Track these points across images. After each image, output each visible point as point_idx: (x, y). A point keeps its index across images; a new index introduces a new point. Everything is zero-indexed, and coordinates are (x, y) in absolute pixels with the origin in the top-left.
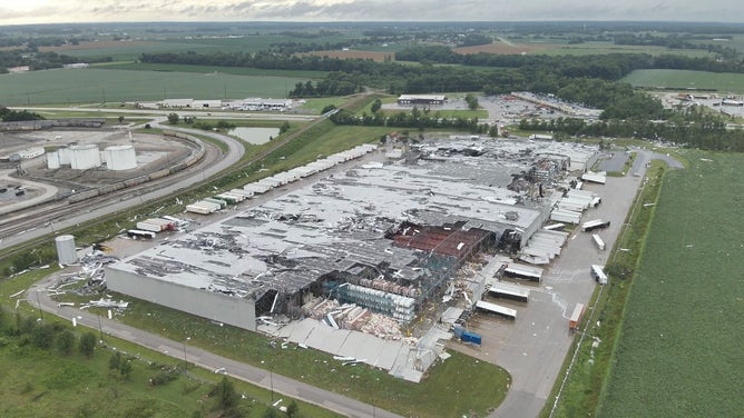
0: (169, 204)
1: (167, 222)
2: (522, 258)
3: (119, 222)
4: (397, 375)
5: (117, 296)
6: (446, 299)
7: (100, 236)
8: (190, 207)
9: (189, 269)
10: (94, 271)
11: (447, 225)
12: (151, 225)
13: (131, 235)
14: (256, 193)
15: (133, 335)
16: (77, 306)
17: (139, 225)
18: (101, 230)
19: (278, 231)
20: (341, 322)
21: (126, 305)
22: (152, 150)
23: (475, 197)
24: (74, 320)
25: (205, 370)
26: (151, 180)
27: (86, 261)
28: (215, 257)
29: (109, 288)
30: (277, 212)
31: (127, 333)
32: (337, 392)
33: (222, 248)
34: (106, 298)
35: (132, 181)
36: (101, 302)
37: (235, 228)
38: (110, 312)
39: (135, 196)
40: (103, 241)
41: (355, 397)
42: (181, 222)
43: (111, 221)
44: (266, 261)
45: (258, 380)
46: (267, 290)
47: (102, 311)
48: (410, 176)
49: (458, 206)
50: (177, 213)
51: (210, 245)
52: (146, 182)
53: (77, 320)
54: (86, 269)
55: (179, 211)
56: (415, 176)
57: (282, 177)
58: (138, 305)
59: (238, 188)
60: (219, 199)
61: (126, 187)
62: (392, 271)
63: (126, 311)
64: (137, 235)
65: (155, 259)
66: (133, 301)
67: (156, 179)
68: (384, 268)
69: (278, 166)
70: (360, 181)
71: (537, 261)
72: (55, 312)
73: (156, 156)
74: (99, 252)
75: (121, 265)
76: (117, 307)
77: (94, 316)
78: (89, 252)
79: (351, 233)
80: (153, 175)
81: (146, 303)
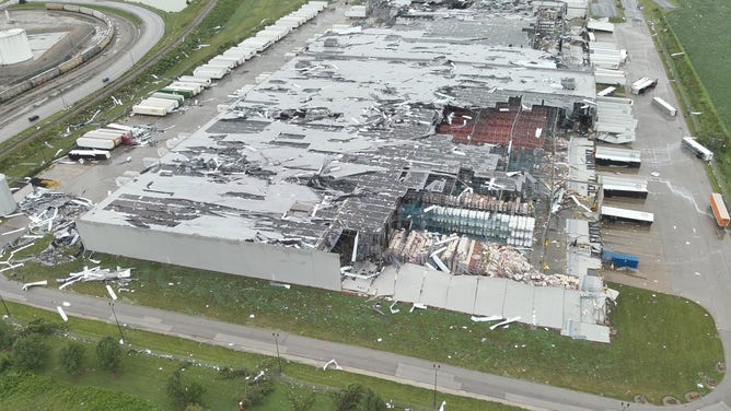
0: (106, 106)
1: (119, 135)
2: (601, 138)
3: (49, 140)
4: (575, 335)
5: (109, 261)
6: (555, 208)
7: (32, 165)
8: (138, 108)
9: (207, 209)
10: (50, 222)
11: (500, 105)
12: (97, 139)
13: (75, 158)
14: (214, 80)
15: (164, 322)
16: (53, 285)
17: (81, 141)
18: (29, 155)
19: (291, 136)
20: (452, 263)
21: (127, 273)
22: (43, 31)
23: (506, 62)
24: (60, 310)
25: (304, 366)
26: (61, 74)
27: (32, 208)
28: (232, 186)
29: (87, 247)
30: (271, 107)
31: (153, 321)
32: (512, 375)
33: (232, 169)
34: (91, 266)
35: (38, 77)
36: (87, 274)
37: (231, 137)
38: (108, 287)
39: (51, 98)
40: (38, 171)
41: (542, 381)
42: (137, 131)
43: (37, 141)
44: (310, 185)
45: (393, 373)
46: (340, 231)
47: (97, 287)
48: (404, 40)
49: (493, 77)
50: (122, 117)
51: (214, 167)
52: (56, 77)
53: (64, 308)
54: (35, 219)
55: (124, 115)
56: (413, 41)
57: (234, 55)
58: (147, 271)
59: (186, 74)
60: (171, 92)
61: (33, 87)
62: (482, 180)
63: (133, 283)
64: (84, 157)
65: (145, 198)
66: (136, 265)
67: (68, 71)
68: (467, 178)
69: (220, 39)
70: (347, 52)
71: (621, 139)
72: (22, 299)
73: (52, 40)
74: (42, 191)
75: (100, 214)
76: (116, 279)
77: (87, 299)
78: (29, 193)
79: (392, 130)
80: (63, 66)
81: (156, 266)
